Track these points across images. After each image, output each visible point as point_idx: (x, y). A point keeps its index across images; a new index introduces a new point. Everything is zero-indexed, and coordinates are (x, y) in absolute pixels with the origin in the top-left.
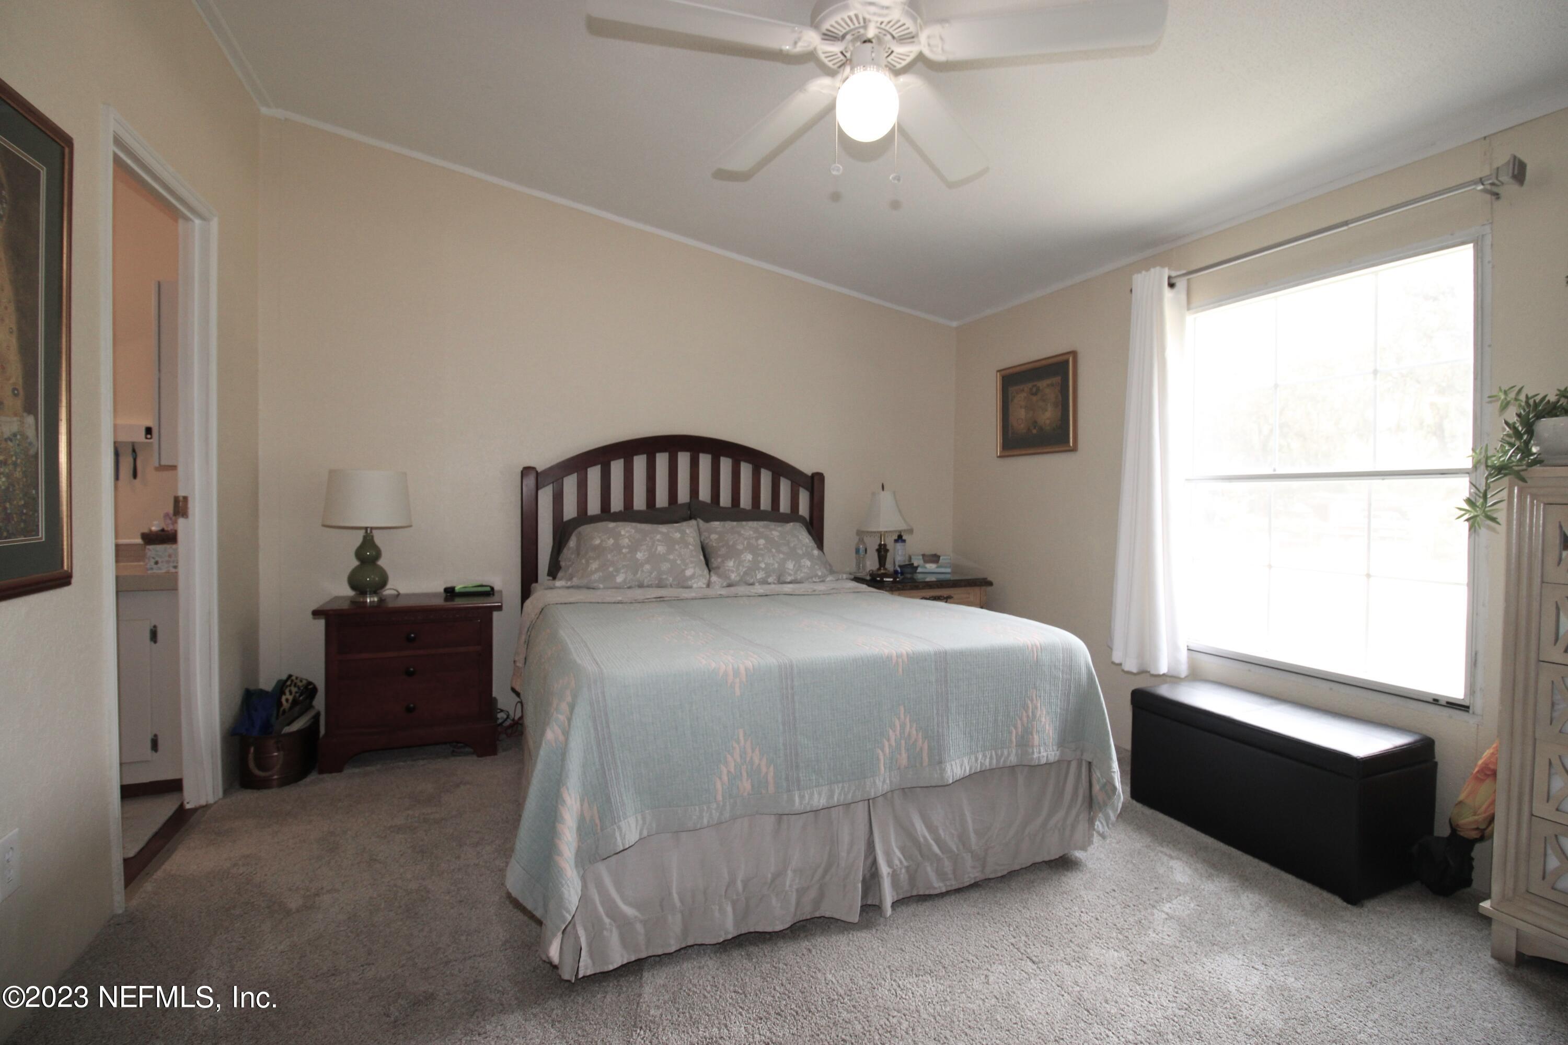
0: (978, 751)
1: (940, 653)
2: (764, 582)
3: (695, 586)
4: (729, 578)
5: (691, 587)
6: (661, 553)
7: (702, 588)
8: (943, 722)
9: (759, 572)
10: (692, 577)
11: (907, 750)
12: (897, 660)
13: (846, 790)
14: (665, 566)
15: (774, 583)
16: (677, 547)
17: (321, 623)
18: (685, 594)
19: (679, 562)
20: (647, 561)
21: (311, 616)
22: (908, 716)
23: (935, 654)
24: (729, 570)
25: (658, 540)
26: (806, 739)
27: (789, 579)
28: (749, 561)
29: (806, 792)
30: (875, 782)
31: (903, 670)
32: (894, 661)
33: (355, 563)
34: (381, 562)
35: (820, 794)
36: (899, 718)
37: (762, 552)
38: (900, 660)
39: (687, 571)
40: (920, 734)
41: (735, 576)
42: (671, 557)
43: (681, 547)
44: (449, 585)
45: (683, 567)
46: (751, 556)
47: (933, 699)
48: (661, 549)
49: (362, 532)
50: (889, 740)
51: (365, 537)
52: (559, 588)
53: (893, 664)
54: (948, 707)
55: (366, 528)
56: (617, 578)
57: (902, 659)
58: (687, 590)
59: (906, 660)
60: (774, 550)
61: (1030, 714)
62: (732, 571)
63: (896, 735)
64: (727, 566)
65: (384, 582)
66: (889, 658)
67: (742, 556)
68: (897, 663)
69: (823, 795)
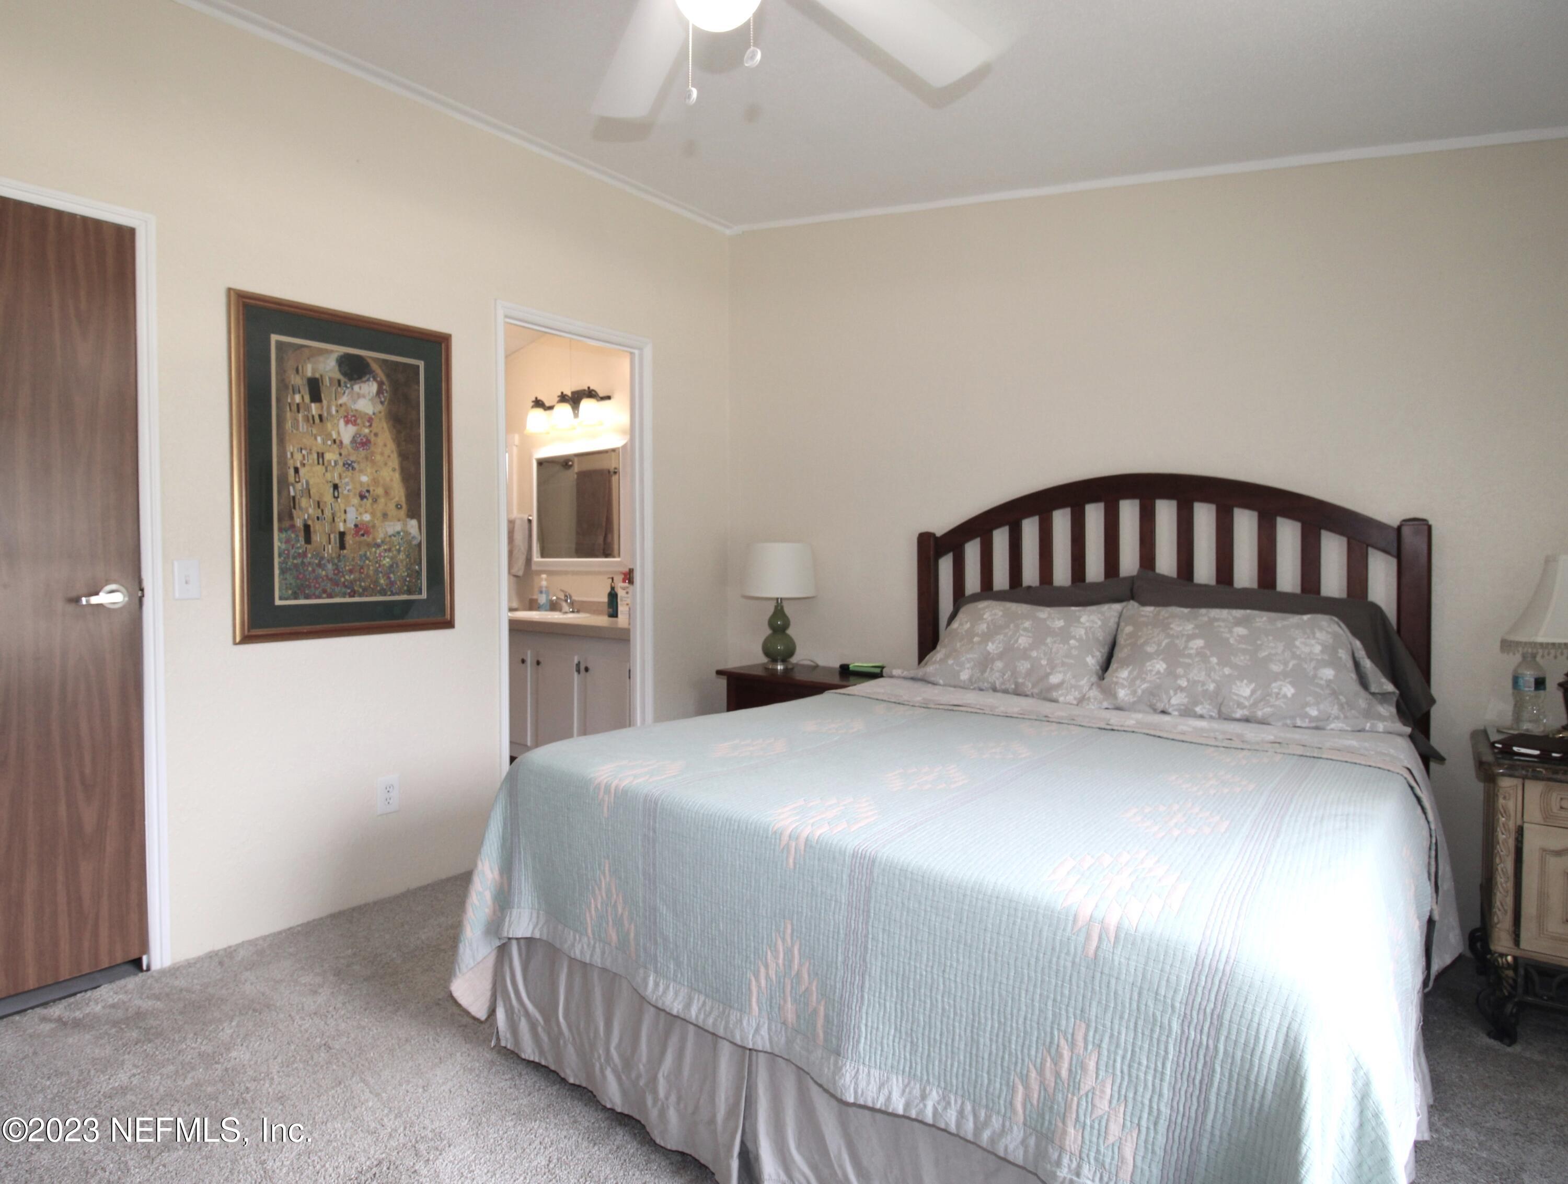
0: (928, 1080)
1: (863, 857)
2: (1187, 712)
3: (1061, 699)
4: (1114, 696)
5: (1055, 701)
6: (1021, 647)
7: (1071, 704)
8: (852, 984)
9: (1175, 694)
10: (1059, 686)
11: (795, 1001)
12: (788, 843)
13: (708, 1008)
14: (1023, 666)
15: (1211, 717)
16: (1049, 640)
17: (723, 682)
18: (1046, 708)
19: (1044, 662)
20: (1001, 656)
21: (715, 673)
22: (798, 943)
23: (854, 855)
24: (1117, 683)
25: (1025, 629)
26: (665, 907)
27: (1239, 714)
28: (1158, 672)
29: (662, 981)
30: (741, 1021)
31: (795, 864)
32: (784, 843)
33: (769, 632)
34: (790, 631)
35: (676, 994)
36: (784, 940)
37: (1188, 661)
38: (793, 844)
39: (1051, 677)
40: (815, 984)
41: (1126, 695)
42: (1034, 654)
43: (1055, 642)
44: (845, 662)
45: (1048, 670)
46: (1164, 666)
47: (838, 932)
48: (1023, 641)
49: (774, 603)
50: (767, 967)
51: (776, 607)
52: (899, 677)
53: (782, 847)
54: (864, 960)
55: (777, 599)
56: (961, 674)
57: (797, 844)
58: (1048, 704)
59: (803, 848)
60: (1214, 660)
61: (1064, 1073)
62: (1123, 687)
63: (777, 964)
64: (1117, 677)
65: (791, 652)
66: (778, 834)
67: (1148, 664)
68: (788, 845)
69: (680, 998)
